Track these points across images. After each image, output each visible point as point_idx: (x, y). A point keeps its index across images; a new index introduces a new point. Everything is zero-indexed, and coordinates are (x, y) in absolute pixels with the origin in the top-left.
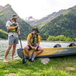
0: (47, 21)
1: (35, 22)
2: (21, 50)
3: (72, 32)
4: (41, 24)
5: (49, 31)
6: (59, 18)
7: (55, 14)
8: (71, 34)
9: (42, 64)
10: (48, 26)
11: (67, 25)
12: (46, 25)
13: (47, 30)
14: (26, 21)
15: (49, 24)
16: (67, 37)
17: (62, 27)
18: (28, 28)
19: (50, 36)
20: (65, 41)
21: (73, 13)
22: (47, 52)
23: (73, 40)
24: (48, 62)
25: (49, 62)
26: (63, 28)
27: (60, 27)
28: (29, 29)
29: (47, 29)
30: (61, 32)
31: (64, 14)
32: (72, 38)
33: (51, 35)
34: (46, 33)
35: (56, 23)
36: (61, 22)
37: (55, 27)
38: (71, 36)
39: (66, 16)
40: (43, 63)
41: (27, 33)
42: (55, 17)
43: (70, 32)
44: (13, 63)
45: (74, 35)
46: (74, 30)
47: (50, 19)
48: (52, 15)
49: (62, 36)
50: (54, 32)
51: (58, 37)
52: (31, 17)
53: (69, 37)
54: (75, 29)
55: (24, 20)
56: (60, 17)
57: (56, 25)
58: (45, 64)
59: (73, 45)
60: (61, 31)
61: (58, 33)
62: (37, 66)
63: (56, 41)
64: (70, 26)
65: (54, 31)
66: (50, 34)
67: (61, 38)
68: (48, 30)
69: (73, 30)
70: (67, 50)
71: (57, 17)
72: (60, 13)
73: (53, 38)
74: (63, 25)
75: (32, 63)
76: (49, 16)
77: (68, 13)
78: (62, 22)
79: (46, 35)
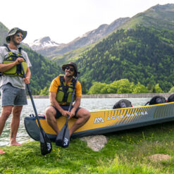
0: (86, 46)
1: (57, 50)
2: (34, 119)
3: (146, 70)
4: (71, 55)
5: (92, 70)
6: (114, 39)
7: (104, 30)
8: (146, 76)
9: (90, 150)
10: (89, 59)
11: (135, 54)
12: (84, 57)
13: (87, 69)
14: (33, 50)
15: (92, 53)
16: (136, 83)
17: (122, 59)
18: (41, 66)
19: (96, 83)
20: (131, 92)
21: (147, 26)
22: (100, 121)
23: (149, 89)
24: (103, 146)
25: (105, 144)
26: (125, 62)
27: (119, 59)
28: (43, 68)
29: (87, 66)
30: (120, 73)
31: (127, 28)
32: (148, 85)
33: (98, 81)
34: (85, 75)
35: (107, 52)
36: (120, 47)
37: (106, 60)
38: (144, 80)
39: (130, 32)
40: (92, 148)
41: (39, 77)
42: (106, 37)
43: (143, 71)
44: (17, 153)
45: (152, 76)
46: (151, 66)
47: (93, 43)
48: (97, 31)
49: (123, 82)
50: (104, 72)
51: (114, 84)
52: (47, 39)
53: (141, 83)
54: (153, 65)
55: (30, 45)
56: (116, 37)
57: (108, 56)
58: (98, 150)
59: (159, 100)
60: (121, 70)
61: (113, 73)
62: (78, 158)
63: (110, 95)
64: (142, 55)
65: (103, 70)
66: (94, 78)
67: (123, 86)
68: (90, 70)
69: (149, 66)
70: (146, 113)
71: (110, 37)
72: (116, 26)
73: (103, 87)
74: (124, 54)
75: (64, 150)
76: (91, 34)
77: (137, 26)
78: (122, 49)
79: (85, 80)
